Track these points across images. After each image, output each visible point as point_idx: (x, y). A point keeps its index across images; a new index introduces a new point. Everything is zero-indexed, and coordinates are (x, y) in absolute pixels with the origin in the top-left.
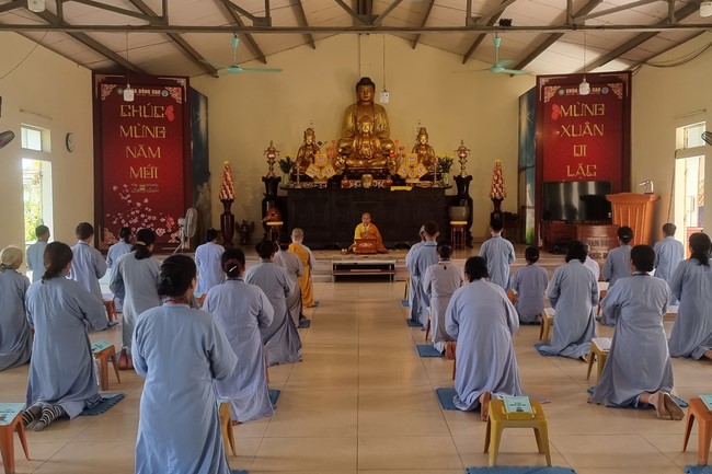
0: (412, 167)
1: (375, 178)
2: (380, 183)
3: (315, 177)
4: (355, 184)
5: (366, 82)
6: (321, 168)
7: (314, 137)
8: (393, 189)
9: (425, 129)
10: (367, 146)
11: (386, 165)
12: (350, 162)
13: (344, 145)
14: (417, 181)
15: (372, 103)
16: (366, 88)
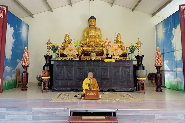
0: (115, 50)
1: (97, 55)
2: (99, 58)
3: (68, 55)
4: (87, 58)
5: (92, 17)
6: (71, 50)
7: (69, 38)
8: (106, 61)
9: (120, 34)
10: (93, 42)
11: (102, 50)
12: (85, 48)
13: (83, 42)
14: (118, 57)
15: (95, 27)
16: (93, 20)
